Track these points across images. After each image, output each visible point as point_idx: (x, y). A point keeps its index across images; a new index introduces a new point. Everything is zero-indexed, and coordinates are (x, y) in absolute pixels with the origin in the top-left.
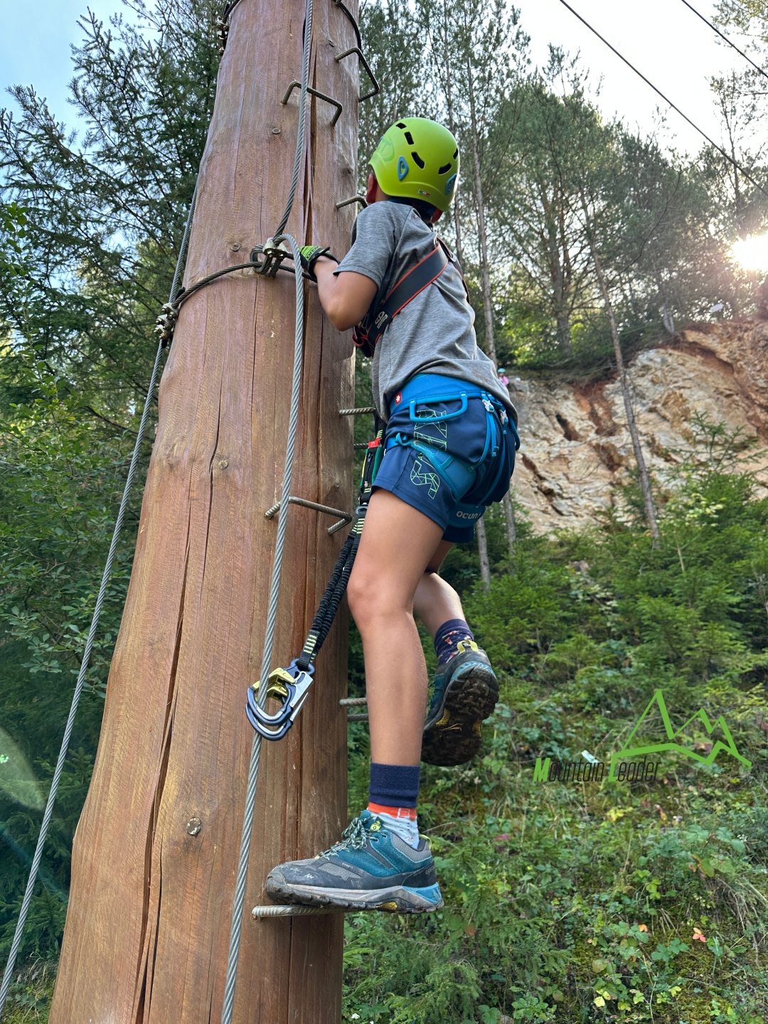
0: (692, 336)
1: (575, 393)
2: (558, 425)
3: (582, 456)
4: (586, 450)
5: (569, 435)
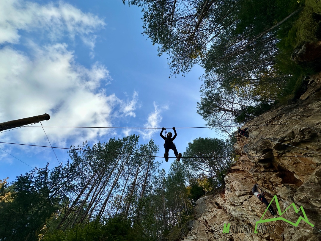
0: (233, 168)
1: (220, 194)
2: (216, 206)
3: (220, 214)
4: (221, 211)
5: (220, 207)
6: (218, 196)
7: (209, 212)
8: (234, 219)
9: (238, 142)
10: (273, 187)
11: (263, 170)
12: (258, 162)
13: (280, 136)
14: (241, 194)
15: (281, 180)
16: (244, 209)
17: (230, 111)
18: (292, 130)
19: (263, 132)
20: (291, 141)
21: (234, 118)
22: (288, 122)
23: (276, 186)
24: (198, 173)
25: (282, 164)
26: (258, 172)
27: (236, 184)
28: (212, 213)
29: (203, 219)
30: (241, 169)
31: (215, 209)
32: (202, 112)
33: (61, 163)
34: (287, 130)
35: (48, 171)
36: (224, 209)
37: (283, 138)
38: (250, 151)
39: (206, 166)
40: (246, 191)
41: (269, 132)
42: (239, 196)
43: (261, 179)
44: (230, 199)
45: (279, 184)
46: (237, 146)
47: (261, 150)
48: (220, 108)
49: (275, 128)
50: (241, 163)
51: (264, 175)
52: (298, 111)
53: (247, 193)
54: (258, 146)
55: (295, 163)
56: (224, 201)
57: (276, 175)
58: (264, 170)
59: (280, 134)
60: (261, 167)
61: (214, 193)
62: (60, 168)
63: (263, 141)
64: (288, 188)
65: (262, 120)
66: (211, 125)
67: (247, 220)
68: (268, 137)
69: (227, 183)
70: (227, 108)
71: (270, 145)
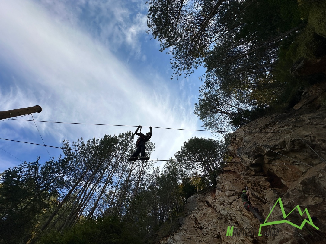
1: (211, 193)
2: (206, 204)
3: (209, 212)
4: (211, 209)
5: (210, 206)
6: (209, 195)
7: (199, 209)
8: (223, 217)
9: (232, 144)
10: (261, 190)
11: (253, 173)
12: (250, 166)
13: (273, 143)
14: (231, 194)
15: (269, 184)
16: (233, 208)
17: (226, 113)
18: (283, 139)
19: (256, 137)
20: (282, 149)
21: (230, 120)
22: (280, 131)
23: (264, 189)
24: (191, 172)
25: (271, 169)
26: (249, 175)
27: (226, 184)
28: (202, 211)
29: (194, 216)
30: (233, 170)
31: (205, 207)
32: (199, 113)
33: (53, 158)
34: (279, 139)
35: (38, 165)
36: (213, 207)
37: (275, 146)
38: (243, 155)
39: (200, 166)
40: (235, 192)
41: (262, 138)
42: (229, 196)
43: (251, 182)
44: (221, 199)
45: (267, 188)
46: (230, 148)
47: (253, 155)
48: (217, 109)
49: (268, 135)
50: (233, 165)
51: (254, 179)
52: (291, 120)
53: (236, 193)
54: (251, 151)
55: (283, 170)
56: (214, 200)
57: (265, 179)
58: (255, 174)
59: (272, 142)
60: (252, 170)
61: (205, 192)
62: (52, 163)
63: (257, 147)
64: (275, 192)
65: (257, 125)
66: (207, 126)
67: (235, 219)
68: (261, 144)
69: (219, 183)
70: (224, 110)
71: (262, 151)
